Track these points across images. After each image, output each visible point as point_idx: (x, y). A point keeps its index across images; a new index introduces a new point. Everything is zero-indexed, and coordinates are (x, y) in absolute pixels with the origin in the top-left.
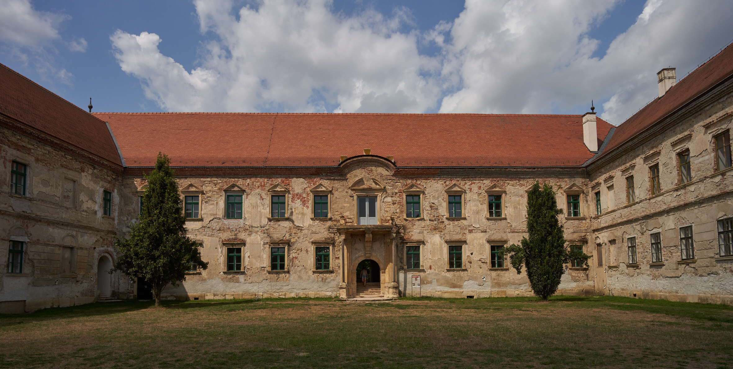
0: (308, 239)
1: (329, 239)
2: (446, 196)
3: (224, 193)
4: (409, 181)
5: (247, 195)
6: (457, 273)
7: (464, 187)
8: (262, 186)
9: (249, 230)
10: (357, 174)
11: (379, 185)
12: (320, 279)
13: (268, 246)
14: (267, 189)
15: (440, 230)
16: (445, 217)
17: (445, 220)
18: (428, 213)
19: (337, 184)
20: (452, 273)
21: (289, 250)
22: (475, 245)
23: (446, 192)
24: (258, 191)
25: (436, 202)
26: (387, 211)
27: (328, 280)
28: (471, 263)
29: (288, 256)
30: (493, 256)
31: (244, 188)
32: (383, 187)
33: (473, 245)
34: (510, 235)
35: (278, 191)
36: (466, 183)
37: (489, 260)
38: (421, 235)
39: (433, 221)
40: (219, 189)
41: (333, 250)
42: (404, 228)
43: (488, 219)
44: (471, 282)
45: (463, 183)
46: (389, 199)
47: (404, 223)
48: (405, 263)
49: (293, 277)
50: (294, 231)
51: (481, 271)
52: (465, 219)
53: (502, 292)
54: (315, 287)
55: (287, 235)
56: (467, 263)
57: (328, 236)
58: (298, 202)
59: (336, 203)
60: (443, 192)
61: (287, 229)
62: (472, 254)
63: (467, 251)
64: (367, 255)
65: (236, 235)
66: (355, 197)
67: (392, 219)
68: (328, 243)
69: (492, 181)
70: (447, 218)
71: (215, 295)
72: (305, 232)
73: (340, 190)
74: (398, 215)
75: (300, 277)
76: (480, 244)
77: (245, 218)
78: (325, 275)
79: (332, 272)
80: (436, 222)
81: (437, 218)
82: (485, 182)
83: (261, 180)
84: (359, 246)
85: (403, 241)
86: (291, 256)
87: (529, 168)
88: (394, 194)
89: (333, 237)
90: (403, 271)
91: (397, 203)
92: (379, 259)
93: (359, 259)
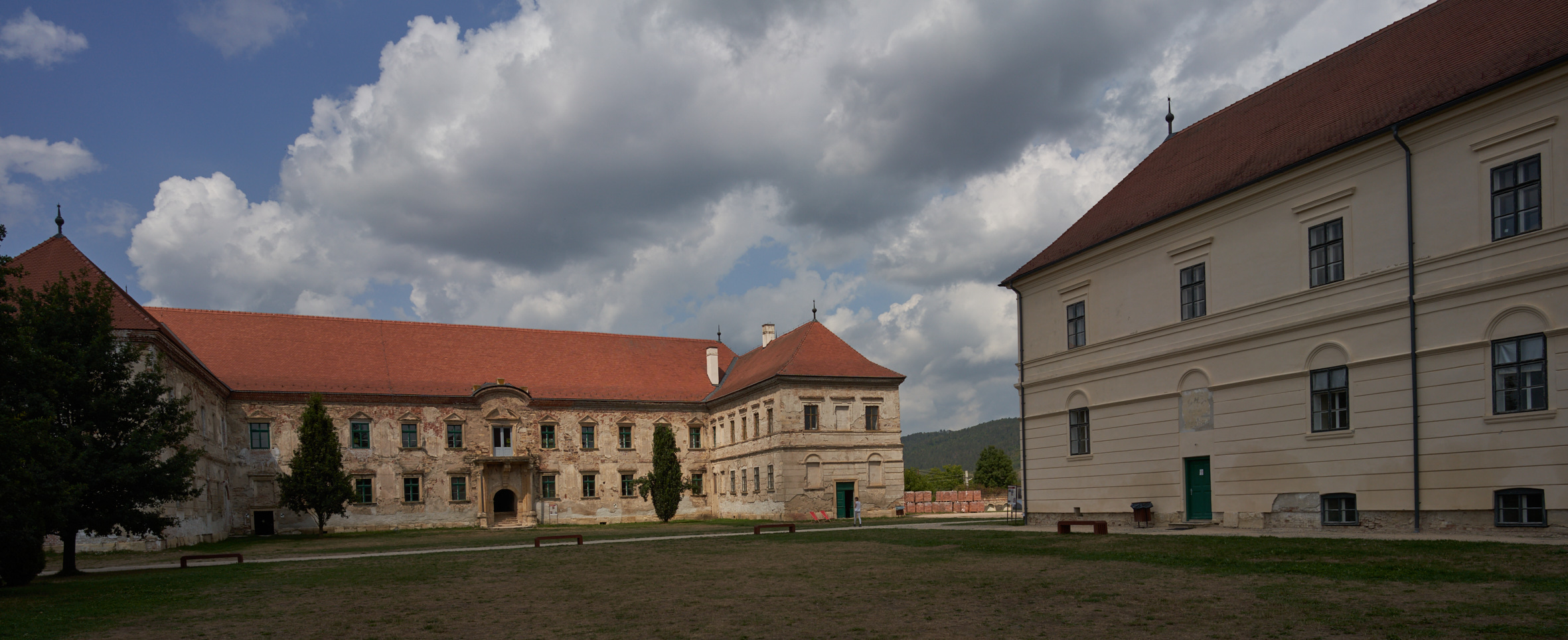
0: (443, 469)
1: (464, 469)
2: (579, 427)
3: (348, 421)
4: (544, 412)
5: (375, 424)
6: (591, 502)
7: (596, 419)
8: (391, 415)
9: (380, 460)
10: (492, 404)
11: (514, 416)
12: (457, 510)
13: (401, 477)
14: (397, 417)
15: (574, 460)
16: (579, 447)
17: (578, 450)
18: (563, 444)
19: (471, 414)
20: (586, 501)
21: (423, 481)
22: (607, 474)
23: (579, 423)
24: (387, 419)
25: (570, 433)
26: (523, 442)
27: (466, 510)
28: (603, 491)
29: (423, 487)
30: (623, 485)
31: (371, 416)
32: (518, 418)
33: (605, 474)
34: (639, 465)
35: (409, 420)
36: (598, 415)
37: (620, 489)
38: (557, 465)
39: (567, 451)
40: (343, 417)
41: (470, 480)
42: (540, 458)
43: (619, 450)
44: (604, 509)
45: (595, 414)
46: (524, 430)
47: (540, 453)
48: (542, 493)
49: (428, 508)
50: (428, 461)
51: (613, 498)
52: (597, 449)
53: (632, 518)
54: (452, 517)
55: (421, 466)
56: (600, 491)
57: (464, 467)
58: (431, 432)
59: (470, 433)
60: (577, 423)
61: (421, 460)
62: (604, 483)
63: (600, 480)
64: (504, 485)
65: (364, 465)
66: (490, 428)
67: (529, 450)
68: (464, 474)
69: (622, 413)
70: (580, 449)
71: (345, 528)
72: (440, 462)
73: (474, 420)
74: (533, 445)
75: (436, 508)
76: (611, 473)
77: (374, 448)
78: (462, 505)
79: (469, 502)
80: (570, 453)
81: (572, 449)
82: (616, 414)
83: (390, 408)
84: (496, 476)
85: (539, 471)
86: (426, 487)
87: (656, 403)
88: (529, 424)
89: (469, 467)
90: (538, 500)
91: (532, 433)
92: (516, 489)
93: (496, 490)
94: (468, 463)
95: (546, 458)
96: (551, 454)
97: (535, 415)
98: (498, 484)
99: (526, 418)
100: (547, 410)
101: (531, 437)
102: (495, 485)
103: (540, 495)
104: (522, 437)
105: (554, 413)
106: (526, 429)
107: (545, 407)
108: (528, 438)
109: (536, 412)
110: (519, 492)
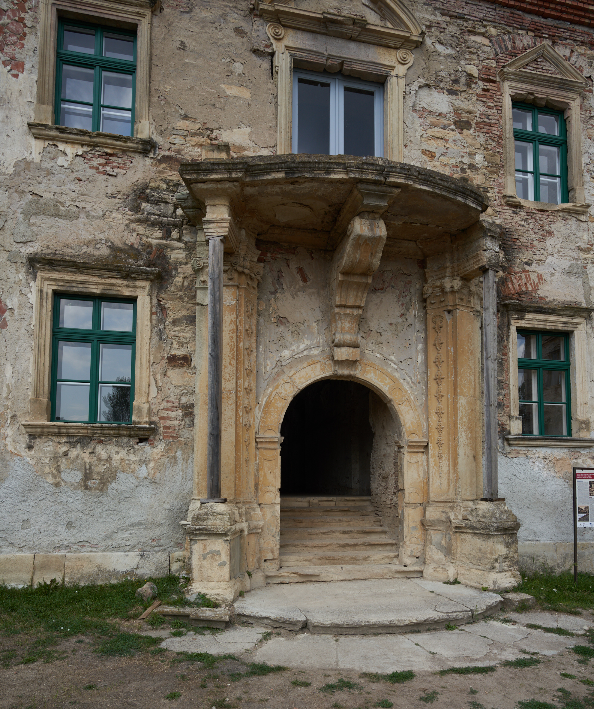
4: (524, 38)
11: (398, 24)
26: (431, 156)
27: (121, 485)
38: (579, 280)
41: (158, 313)
42: (508, 241)
46: (440, 101)
47: (507, 219)
48: (514, 408)
66: (283, 61)
68: (129, 276)
74: (479, 180)
79: (146, 437)
84: (300, 303)
85: (503, 301)
88: (463, 80)
89: (159, 245)
90: (503, 444)
91: (473, 123)
92: (397, 380)
93: (295, 375)
94: (153, 225)
95: (533, 246)
96: (553, 228)
97: (487, 42)
98: (308, 348)
99: (450, 51)
100: (537, 32)
101: (470, 141)
102: (293, 350)
103: (506, 418)
104: (430, 132)
105: (567, 53)
106: (447, 100)
107: (529, 17)
108: (454, 141)
109: (493, 31)
110: (412, 398)
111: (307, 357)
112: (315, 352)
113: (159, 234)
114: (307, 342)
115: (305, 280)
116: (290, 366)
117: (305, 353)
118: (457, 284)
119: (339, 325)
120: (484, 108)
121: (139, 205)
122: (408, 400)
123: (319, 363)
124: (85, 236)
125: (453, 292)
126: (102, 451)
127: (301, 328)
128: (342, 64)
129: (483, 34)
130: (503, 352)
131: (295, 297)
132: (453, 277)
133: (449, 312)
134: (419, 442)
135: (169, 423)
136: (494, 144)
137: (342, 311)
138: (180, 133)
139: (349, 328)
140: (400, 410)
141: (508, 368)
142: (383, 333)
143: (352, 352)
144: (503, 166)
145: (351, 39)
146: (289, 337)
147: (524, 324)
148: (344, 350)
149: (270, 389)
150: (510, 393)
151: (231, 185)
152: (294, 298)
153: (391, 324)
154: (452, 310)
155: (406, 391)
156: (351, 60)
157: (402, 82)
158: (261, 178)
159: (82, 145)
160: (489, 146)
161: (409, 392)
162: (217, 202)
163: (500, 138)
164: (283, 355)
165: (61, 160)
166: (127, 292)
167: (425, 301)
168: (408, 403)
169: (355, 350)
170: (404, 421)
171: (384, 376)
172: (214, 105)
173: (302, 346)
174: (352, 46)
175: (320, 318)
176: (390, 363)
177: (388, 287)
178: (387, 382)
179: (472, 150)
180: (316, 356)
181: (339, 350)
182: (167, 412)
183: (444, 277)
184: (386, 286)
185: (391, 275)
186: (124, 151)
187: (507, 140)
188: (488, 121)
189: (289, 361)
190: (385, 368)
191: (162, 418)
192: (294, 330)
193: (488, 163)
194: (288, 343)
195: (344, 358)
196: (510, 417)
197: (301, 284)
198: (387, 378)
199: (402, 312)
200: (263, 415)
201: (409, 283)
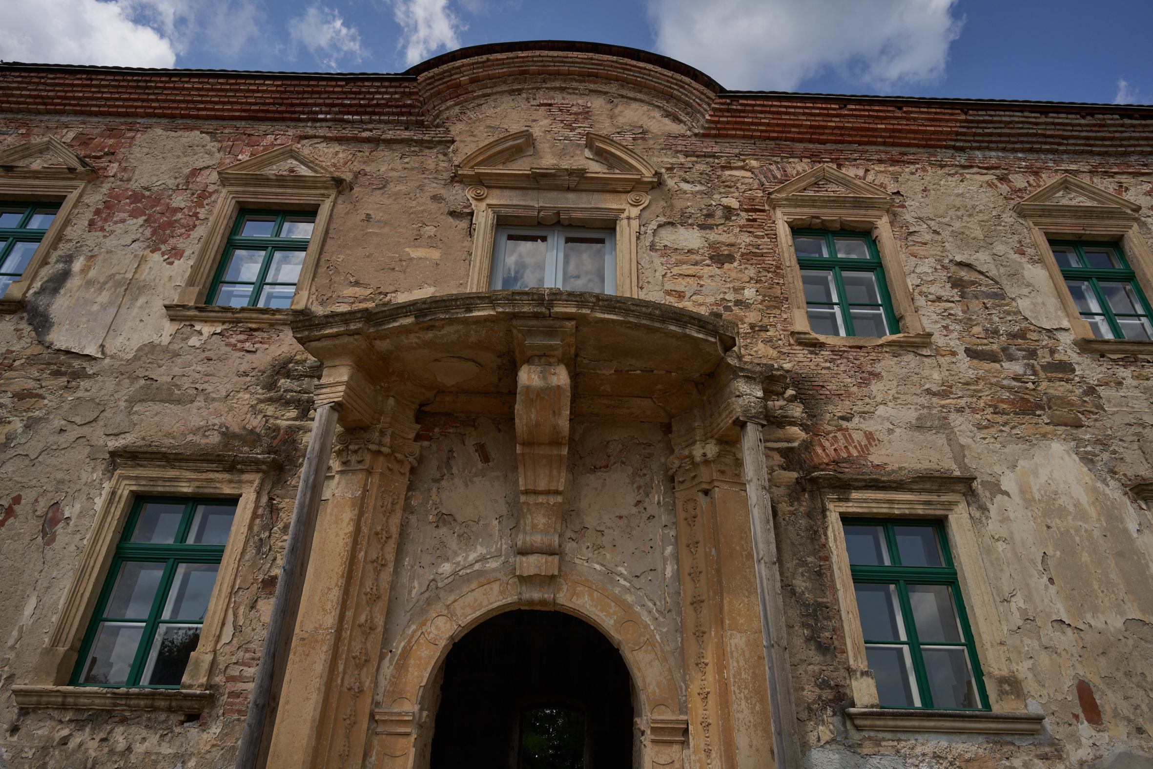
2: (1032, 235)
4: (798, 164)
11: (627, 170)
15: (1063, 414)
16: (1067, 337)
17: (1070, 354)
18: (947, 313)
25: (979, 259)
26: (679, 296)
32: (649, 175)
39: (993, 357)
42: (807, 391)
45: (1107, 177)
46: (689, 238)
48: (857, 660)
57: (256, 422)
68: (234, 467)
85: (809, 475)
88: (719, 213)
89: (290, 427)
90: (844, 725)
91: (738, 256)
92: (630, 607)
93: (456, 603)
94: (287, 403)
95: (849, 395)
96: (878, 367)
97: (749, 174)
98: (482, 559)
99: (699, 188)
100: (815, 157)
101: (734, 275)
102: (458, 563)
103: (843, 673)
104: (675, 270)
105: (861, 172)
106: (699, 235)
107: (800, 146)
108: (711, 276)
109: (754, 163)
110: (658, 637)
111: (480, 573)
112: (493, 564)
113: (293, 413)
114: (481, 550)
115: (486, 459)
116: (450, 588)
117: (477, 567)
118: (712, 449)
119: (529, 520)
120: (751, 239)
121: (276, 382)
122: (651, 643)
123: (498, 582)
124: (196, 421)
125: (706, 462)
126: (120, 738)
127: (474, 529)
128: (558, 213)
129: (742, 168)
130: (821, 554)
131: (469, 484)
132: (705, 440)
133: (706, 493)
134: (671, 722)
135: (240, 686)
136: (770, 275)
137: (531, 499)
138: (346, 300)
139: (545, 524)
140: (636, 661)
141: (833, 581)
142: (606, 531)
143: (546, 562)
144: (787, 299)
145: (569, 189)
146: (453, 543)
147: (851, 508)
148: (533, 559)
149: (414, 627)
150: (842, 626)
151: (351, 339)
152: (467, 486)
153: (620, 517)
154: (710, 490)
155: (647, 626)
156: (568, 209)
157: (635, 224)
158: (386, 327)
159: (224, 323)
160: (763, 279)
161: (652, 627)
162: (337, 362)
163: (778, 267)
164: (440, 571)
165: (194, 341)
166: (227, 490)
167: (672, 479)
168: (650, 648)
169: (550, 558)
170: (644, 680)
171: (607, 600)
172: (393, 269)
173: (472, 556)
174: (571, 196)
175: (505, 512)
176: (618, 578)
177: (615, 463)
178: (611, 611)
179: (737, 284)
180: (494, 570)
181: (524, 559)
182: (241, 668)
183: (694, 443)
184: (612, 462)
185: (620, 446)
186: (272, 325)
187: (789, 269)
188: (757, 251)
189: (450, 580)
190: (609, 587)
191: (231, 679)
192: (462, 531)
193: (764, 296)
194: (450, 553)
195: (532, 571)
196: (850, 671)
197: (480, 466)
198: (613, 604)
199: (638, 498)
200: (395, 672)
201: (650, 456)
